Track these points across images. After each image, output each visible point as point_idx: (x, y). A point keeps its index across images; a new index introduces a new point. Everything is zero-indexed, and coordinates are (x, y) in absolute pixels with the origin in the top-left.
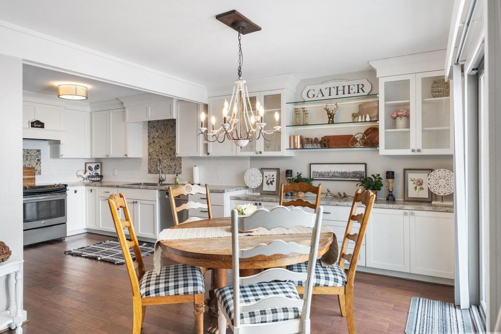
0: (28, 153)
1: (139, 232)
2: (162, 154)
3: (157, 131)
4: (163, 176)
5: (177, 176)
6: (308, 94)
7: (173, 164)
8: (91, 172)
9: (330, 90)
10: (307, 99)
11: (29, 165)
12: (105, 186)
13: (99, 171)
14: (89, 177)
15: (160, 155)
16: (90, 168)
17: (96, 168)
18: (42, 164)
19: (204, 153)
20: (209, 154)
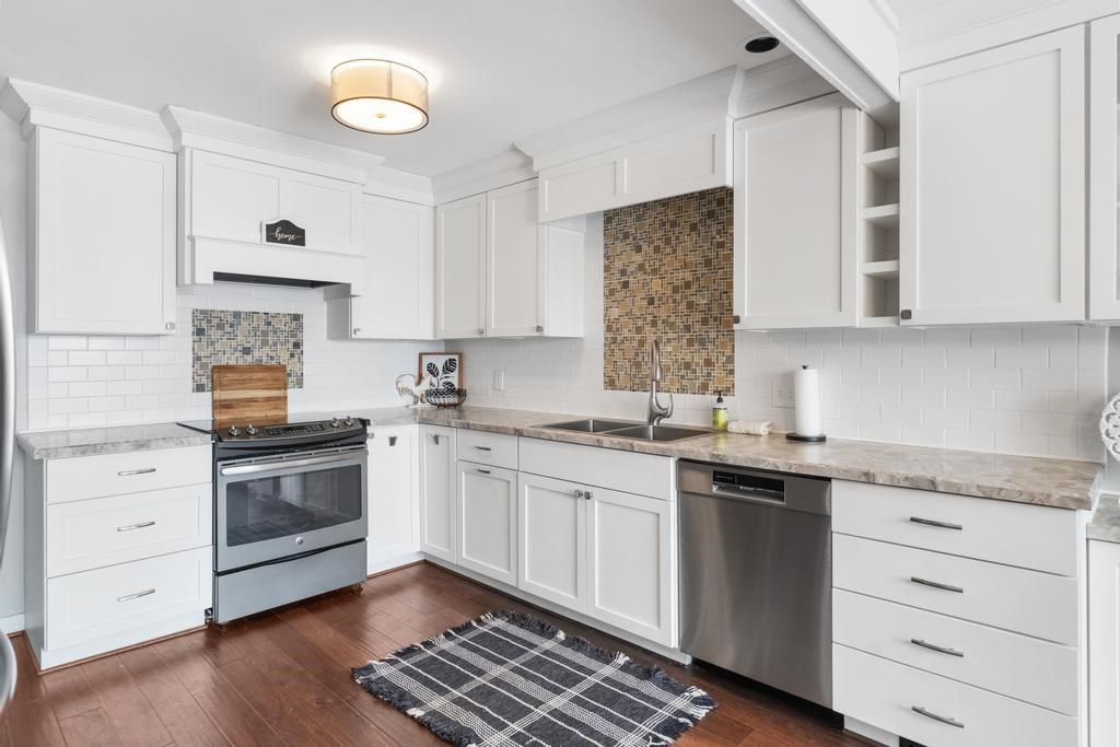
0: (269, 324)
1: (597, 605)
2: (654, 324)
3: (638, 249)
4: (663, 399)
5: (720, 400)
7: (699, 359)
8: (434, 380)
11: (272, 358)
12: (475, 428)
13: (454, 378)
14: (429, 393)
15: (647, 328)
16: (432, 370)
17: (449, 367)
18: (305, 358)
19: (867, 315)
20: (907, 315)
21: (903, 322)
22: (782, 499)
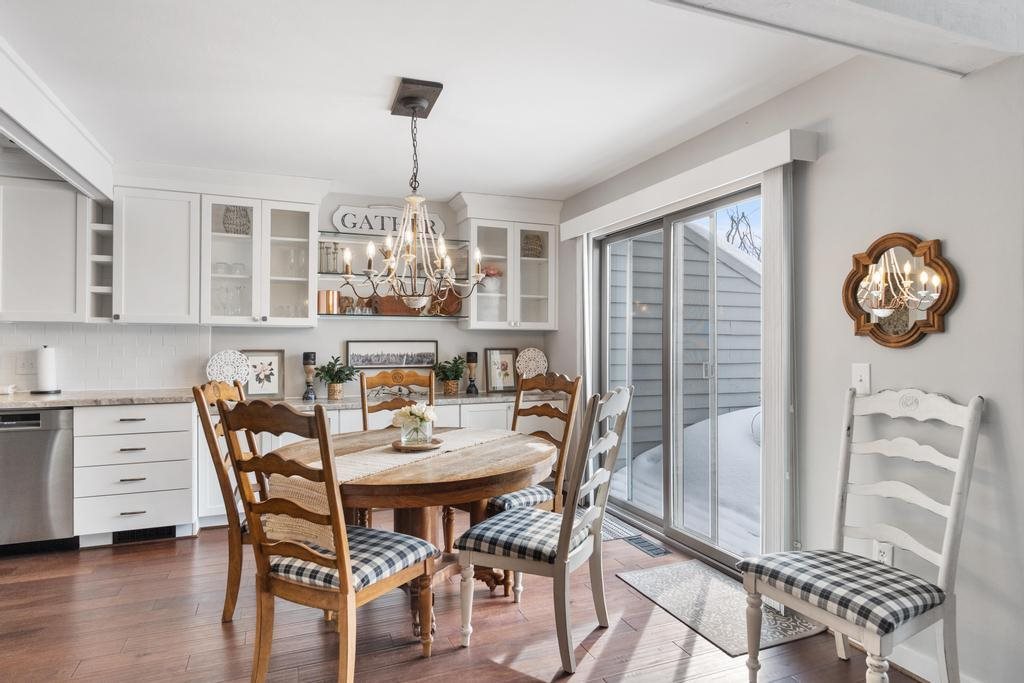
6: (343, 220)
9: (383, 221)
10: (341, 229)
19: (92, 316)
20: (117, 317)
21: (115, 321)
22: (38, 425)
